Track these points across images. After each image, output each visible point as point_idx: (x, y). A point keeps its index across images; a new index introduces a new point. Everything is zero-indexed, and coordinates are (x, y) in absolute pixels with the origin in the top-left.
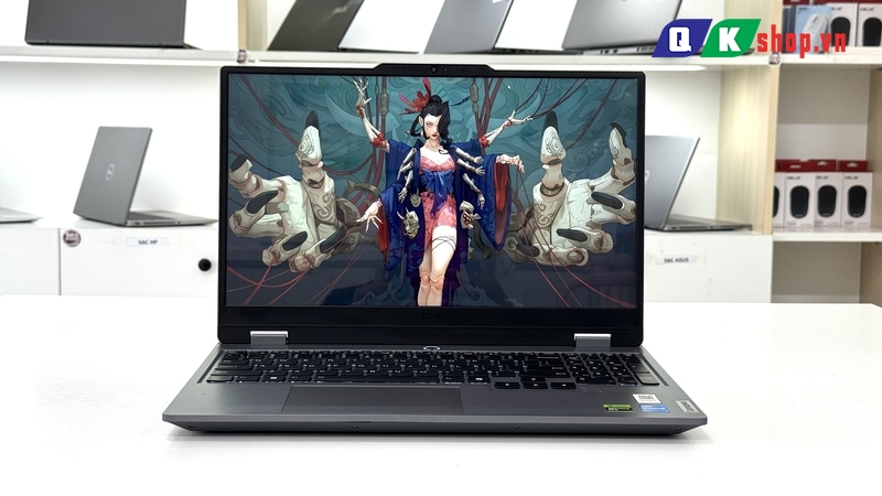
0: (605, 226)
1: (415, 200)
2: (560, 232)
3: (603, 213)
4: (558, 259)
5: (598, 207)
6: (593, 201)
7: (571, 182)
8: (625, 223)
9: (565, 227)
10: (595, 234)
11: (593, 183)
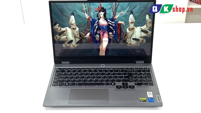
0: (144, 37)
1: (98, 32)
2: (133, 39)
3: (143, 34)
4: (132, 45)
5: (142, 33)
6: (141, 32)
7: (136, 27)
8: (149, 36)
9: (134, 38)
10: (141, 39)
11: (141, 27)
